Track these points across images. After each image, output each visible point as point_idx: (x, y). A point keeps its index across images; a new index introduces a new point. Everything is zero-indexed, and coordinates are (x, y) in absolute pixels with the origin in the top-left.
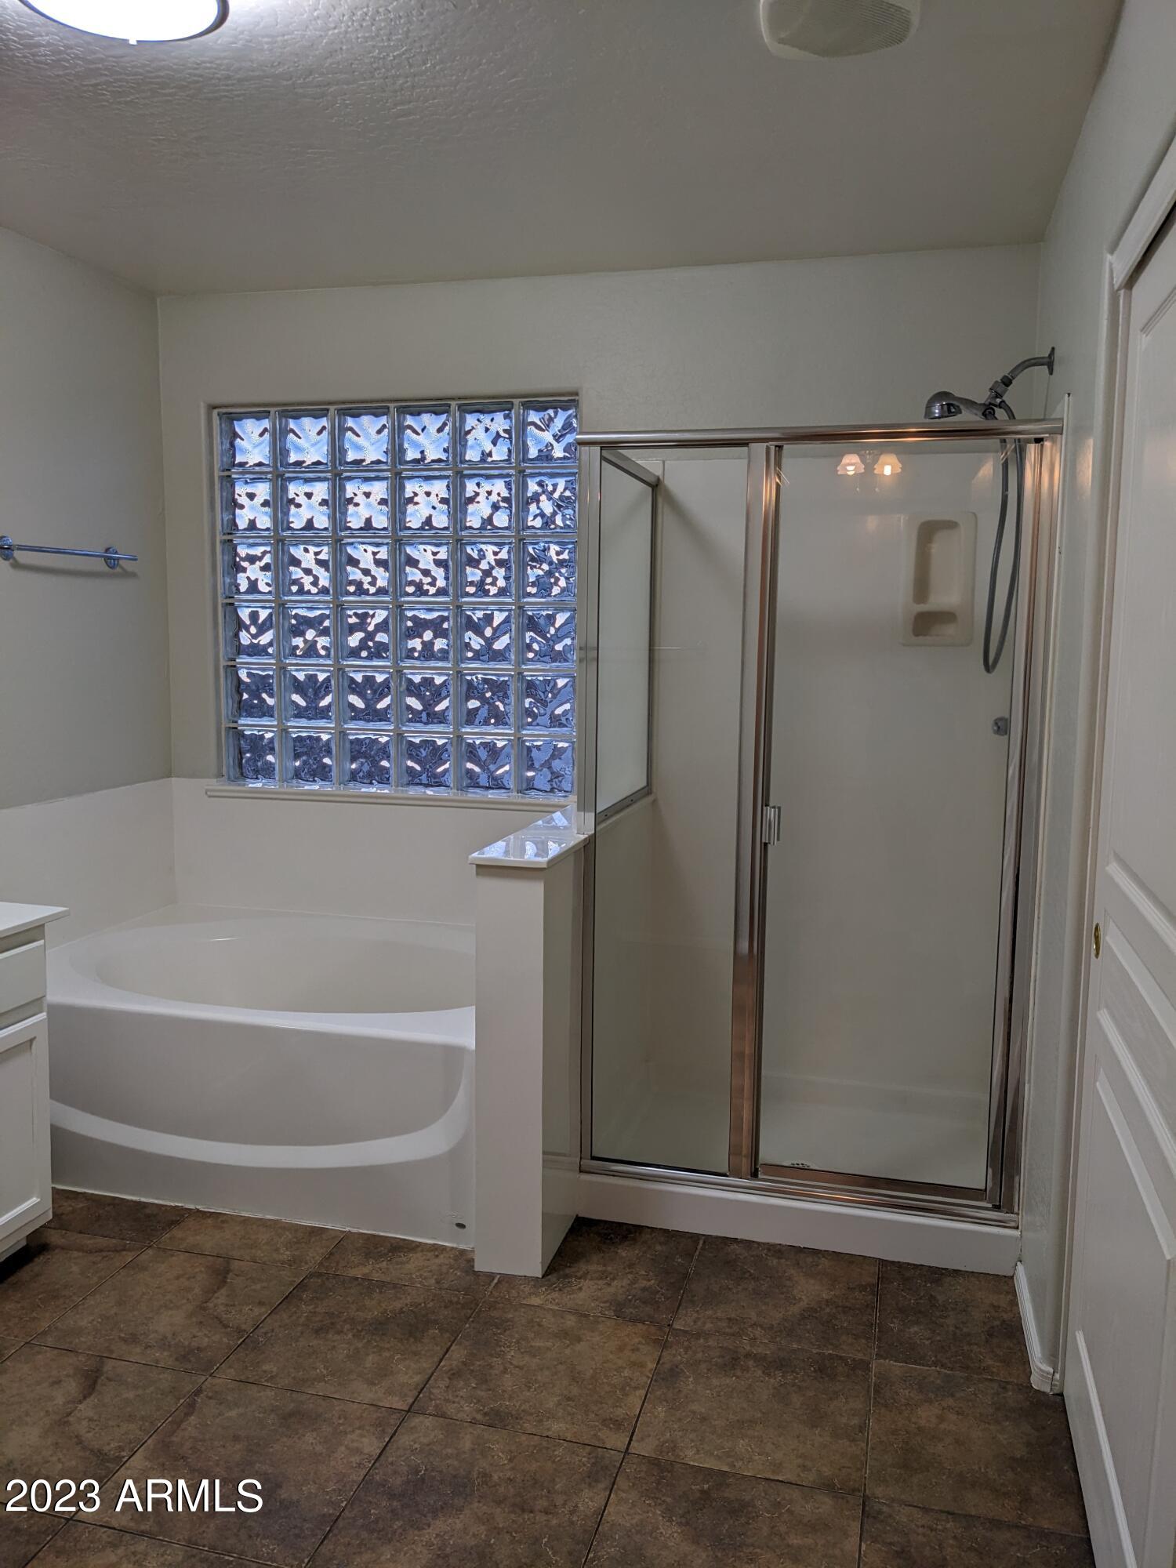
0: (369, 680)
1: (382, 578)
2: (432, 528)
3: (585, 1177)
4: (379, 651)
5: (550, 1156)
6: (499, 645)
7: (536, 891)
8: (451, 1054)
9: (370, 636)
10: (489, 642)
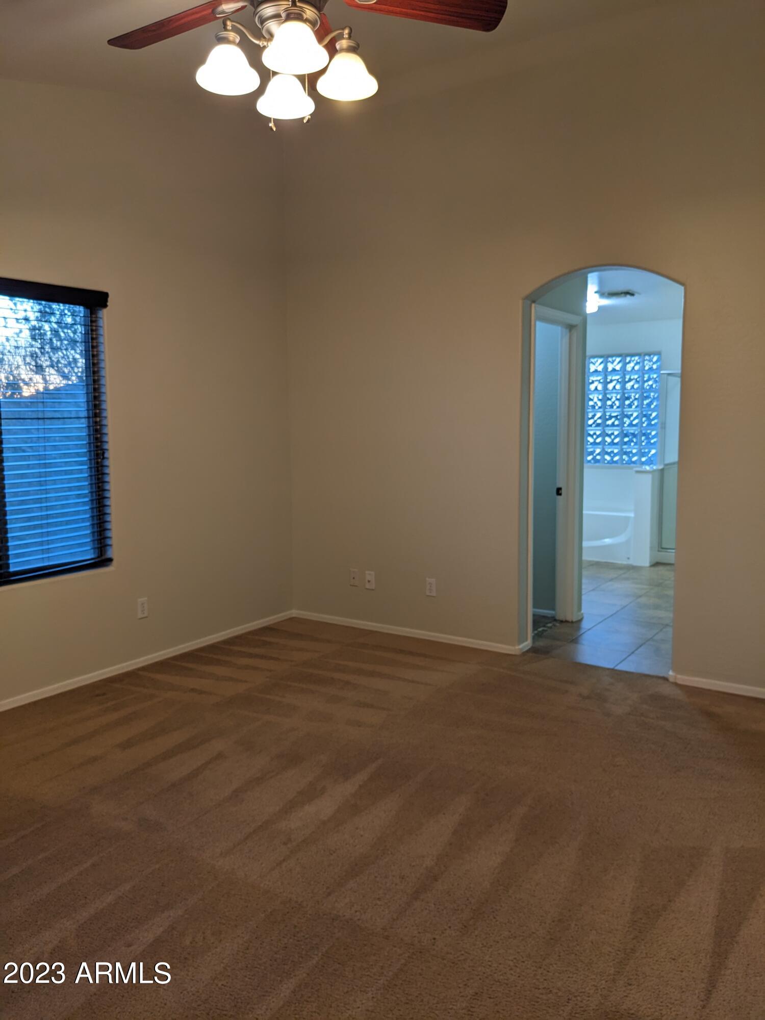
0: (595, 434)
1: (599, 404)
2: (616, 389)
3: (660, 553)
4: (598, 425)
5: (651, 548)
6: (634, 423)
7: (650, 476)
8: (628, 518)
9: (596, 421)
10: (632, 421)
